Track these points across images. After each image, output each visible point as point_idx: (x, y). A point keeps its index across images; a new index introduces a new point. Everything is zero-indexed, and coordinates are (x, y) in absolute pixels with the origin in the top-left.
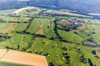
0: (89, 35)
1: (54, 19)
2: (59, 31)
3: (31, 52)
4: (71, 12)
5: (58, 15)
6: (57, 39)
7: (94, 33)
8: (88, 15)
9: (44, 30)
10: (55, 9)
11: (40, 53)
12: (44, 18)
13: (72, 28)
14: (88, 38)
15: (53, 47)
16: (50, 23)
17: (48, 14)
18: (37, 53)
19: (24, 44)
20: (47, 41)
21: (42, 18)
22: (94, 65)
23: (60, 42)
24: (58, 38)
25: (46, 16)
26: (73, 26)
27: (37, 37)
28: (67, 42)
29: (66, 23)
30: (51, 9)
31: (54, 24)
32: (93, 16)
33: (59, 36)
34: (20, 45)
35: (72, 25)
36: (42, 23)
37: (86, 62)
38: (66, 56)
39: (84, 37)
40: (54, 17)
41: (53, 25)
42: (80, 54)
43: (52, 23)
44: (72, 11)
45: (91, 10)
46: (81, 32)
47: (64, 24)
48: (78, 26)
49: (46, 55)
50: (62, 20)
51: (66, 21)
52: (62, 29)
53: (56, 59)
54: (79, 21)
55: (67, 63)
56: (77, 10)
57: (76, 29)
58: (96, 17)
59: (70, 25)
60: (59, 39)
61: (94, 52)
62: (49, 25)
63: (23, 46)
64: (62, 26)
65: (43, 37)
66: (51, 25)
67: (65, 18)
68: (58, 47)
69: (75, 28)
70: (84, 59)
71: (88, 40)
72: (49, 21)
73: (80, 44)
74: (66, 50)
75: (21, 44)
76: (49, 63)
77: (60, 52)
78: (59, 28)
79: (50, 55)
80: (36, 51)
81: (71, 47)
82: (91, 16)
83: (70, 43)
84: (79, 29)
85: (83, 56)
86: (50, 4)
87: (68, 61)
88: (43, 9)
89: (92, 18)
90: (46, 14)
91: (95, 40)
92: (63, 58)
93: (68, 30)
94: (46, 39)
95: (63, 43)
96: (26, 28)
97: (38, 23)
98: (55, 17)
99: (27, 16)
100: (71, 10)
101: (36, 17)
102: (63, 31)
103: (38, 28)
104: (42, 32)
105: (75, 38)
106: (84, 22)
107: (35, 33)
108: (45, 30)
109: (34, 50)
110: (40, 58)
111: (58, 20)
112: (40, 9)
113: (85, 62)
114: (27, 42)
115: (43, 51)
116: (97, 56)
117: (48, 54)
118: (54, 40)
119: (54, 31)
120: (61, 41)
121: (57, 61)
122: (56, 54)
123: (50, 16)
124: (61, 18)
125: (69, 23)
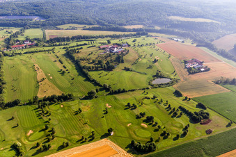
0: (150, 67)
1: (60, 51)
2: (94, 75)
4: (89, 29)
5: (63, 39)
6: (99, 92)
7: (155, 61)
8: (124, 30)
9: (53, 81)
10: (44, 25)
11: (91, 137)
12: (32, 52)
13: (115, 61)
14: (152, 72)
15: (107, 113)
16: (58, 64)
17: (36, 42)
18: (82, 141)
19: (27, 138)
20: (82, 106)
21: (26, 53)
22: (193, 113)
23: (110, 96)
24: (101, 90)
25: (31, 46)
28: (124, 91)
29: (97, 54)
30: (35, 28)
31: (70, 61)
32: (134, 30)
33: (101, 86)
34: (19, 143)
36: (37, 66)
37: (181, 114)
38: (145, 118)
39: (145, 74)
40: (56, 45)
41: (70, 66)
42: (162, 105)
43: (64, 59)
45: (124, 21)
46: (134, 65)
47: (93, 57)
48: (123, 54)
49: (107, 135)
50: (81, 48)
51: (91, 49)
52: (97, 70)
53: (132, 133)
54: (119, 45)
55: (156, 130)
57: (123, 62)
58: (141, 32)
59: (106, 57)
60: (104, 92)
61: (178, 94)
62: (60, 66)
63: (26, 142)
64: (91, 61)
65: (65, 98)
66: (65, 67)
67: (86, 44)
69: (119, 60)
70: (174, 109)
71: (154, 76)
72: (51, 56)
73: (148, 88)
74: (135, 107)
75: (18, 139)
76: (126, 148)
77: (128, 116)
78: (89, 69)
79: (114, 132)
80: (77, 138)
81: (138, 99)
82: (129, 30)
83: (131, 93)
84: (128, 61)
85: (169, 106)
87: (154, 126)
89: (135, 35)
90: (29, 43)
91: (164, 73)
92: (142, 124)
93: (109, 68)
94: (76, 101)
95: (117, 96)
98: (59, 45)
101: (6, 55)
102: (100, 72)
104: (54, 88)
105: (132, 80)
106: (129, 46)
107: (36, 98)
108: (58, 82)
109: (69, 138)
111: (74, 51)
113: (179, 114)
114: (34, 128)
115: (93, 130)
116: (186, 98)
118: (96, 97)
119: (81, 79)
120: (110, 94)
121: (138, 136)
122: (124, 124)
124: (78, 46)
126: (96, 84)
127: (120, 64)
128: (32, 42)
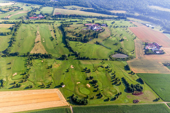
0: (116, 44)
1: (58, 24)
2: (72, 44)
3: (31, 87)
4: (85, 11)
5: (63, 16)
6: (71, 57)
7: (122, 40)
8: (110, 14)
9: (44, 44)
10: (55, 5)
11: (49, 85)
13: (91, 36)
14: (116, 48)
15: (68, 71)
16: (53, 32)
17: (45, 16)
18: (42, 87)
19: (12, 77)
20: (55, 64)
21: (36, 23)
22: (130, 84)
23: (77, 61)
24: (72, 55)
25: (41, 18)
26: (92, 33)
27: (35, 59)
28: (88, 59)
29: (81, 29)
30: (49, 6)
31: (61, 32)
32: (117, 14)
33: (73, 52)
34: (5, 79)
36: (38, 32)
37: (120, 83)
38: (91, 81)
39: (110, 49)
40: (57, 20)
41: (59, 35)
42: (110, 74)
43: (57, 30)
44: (86, 9)
45: (112, 6)
46: (105, 41)
47: (77, 31)
48: (99, 32)
49: (59, 87)
50: (72, 24)
51: (79, 25)
52: (76, 40)
53: (77, 88)
54: (99, 24)
55: (95, 91)
56: (93, 6)
57: (97, 37)
58: (121, 17)
59: (87, 32)
60: (74, 57)
61: (127, 68)
62: (52, 34)
63: (10, 79)
64: (75, 34)
65: (46, 56)
66: (55, 36)
67: (76, 21)
68: (75, 69)
69: (95, 36)
70: (116, 79)
71: (116, 51)
72: (50, 27)
73: (106, 60)
74: (89, 71)
75: (7, 77)
76: (68, 98)
77: (81, 77)
78: (70, 39)
79: (66, 85)
80: (40, 84)
81: (95, 66)
82: (114, 14)
83: (92, 60)
84: (101, 37)
85: (115, 75)
87: (95, 87)
88: (33, 7)
89: (116, 18)
90: (41, 16)
91: (125, 50)
92: (88, 85)
93: (85, 41)
94: (53, 60)
95: (82, 61)
96: (8, 45)
97: (30, 34)
98: (59, 20)
99: (4, 21)
100: (84, 6)
101: (23, 23)
102: (77, 42)
103: (32, 43)
104: (42, 49)
106: (107, 26)
107: (28, 53)
108: (47, 45)
109: (35, 83)
110: (51, 94)
111: (66, 25)
113: (118, 83)
114: (18, 72)
115: (53, 81)
116: (132, 72)
117: (62, 84)
118: (67, 59)
119: (63, 45)
120: (77, 59)
121: (80, 92)
122: (75, 82)
123: (49, 19)
124: (71, 22)
125: (85, 29)
126: (71, 50)
127: (95, 39)
128: (43, 16)
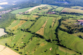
2: (60, 33)
5: (66, 13)
10: (66, 6)
16: (54, 23)
17: (56, 12)
20: (43, 43)
23: (57, 45)
24: (56, 40)
25: (53, 14)
26: (80, 28)
27: (36, 37)
28: (65, 47)
29: (72, 23)
30: (62, 7)
31: (58, 23)
33: (58, 39)
34: (16, 44)
35: (78, 26)
36: (46, 22)
41: (56, 25)
47: (69, 24)
50: (68, 19)
59: (76, 26)
60: (56, 42)
63: (19, 44)
64: (66, 26)
66: (54, 25)
67: (73, 17)
68: (51, 52)
69: (81, 30)
78: (61, 29)
86: (62, 1)
88: (53, 7)
90: (54, 12)
93: (71, 32)
94: (43, 40)
95: (60, 48)
97: (42, 22)
98: (62, 15)
101: (43, 15)
102: (65, 32)
103: (40, 27)
104: (43, 32)
107: (35, 33)
108: (46, 30)
111: (63, 20)
112: (51, 6)
118: (51, 43)
119: (54, 32)
120: (58, 44)
123: (57, 15)
125: (76, 24)
